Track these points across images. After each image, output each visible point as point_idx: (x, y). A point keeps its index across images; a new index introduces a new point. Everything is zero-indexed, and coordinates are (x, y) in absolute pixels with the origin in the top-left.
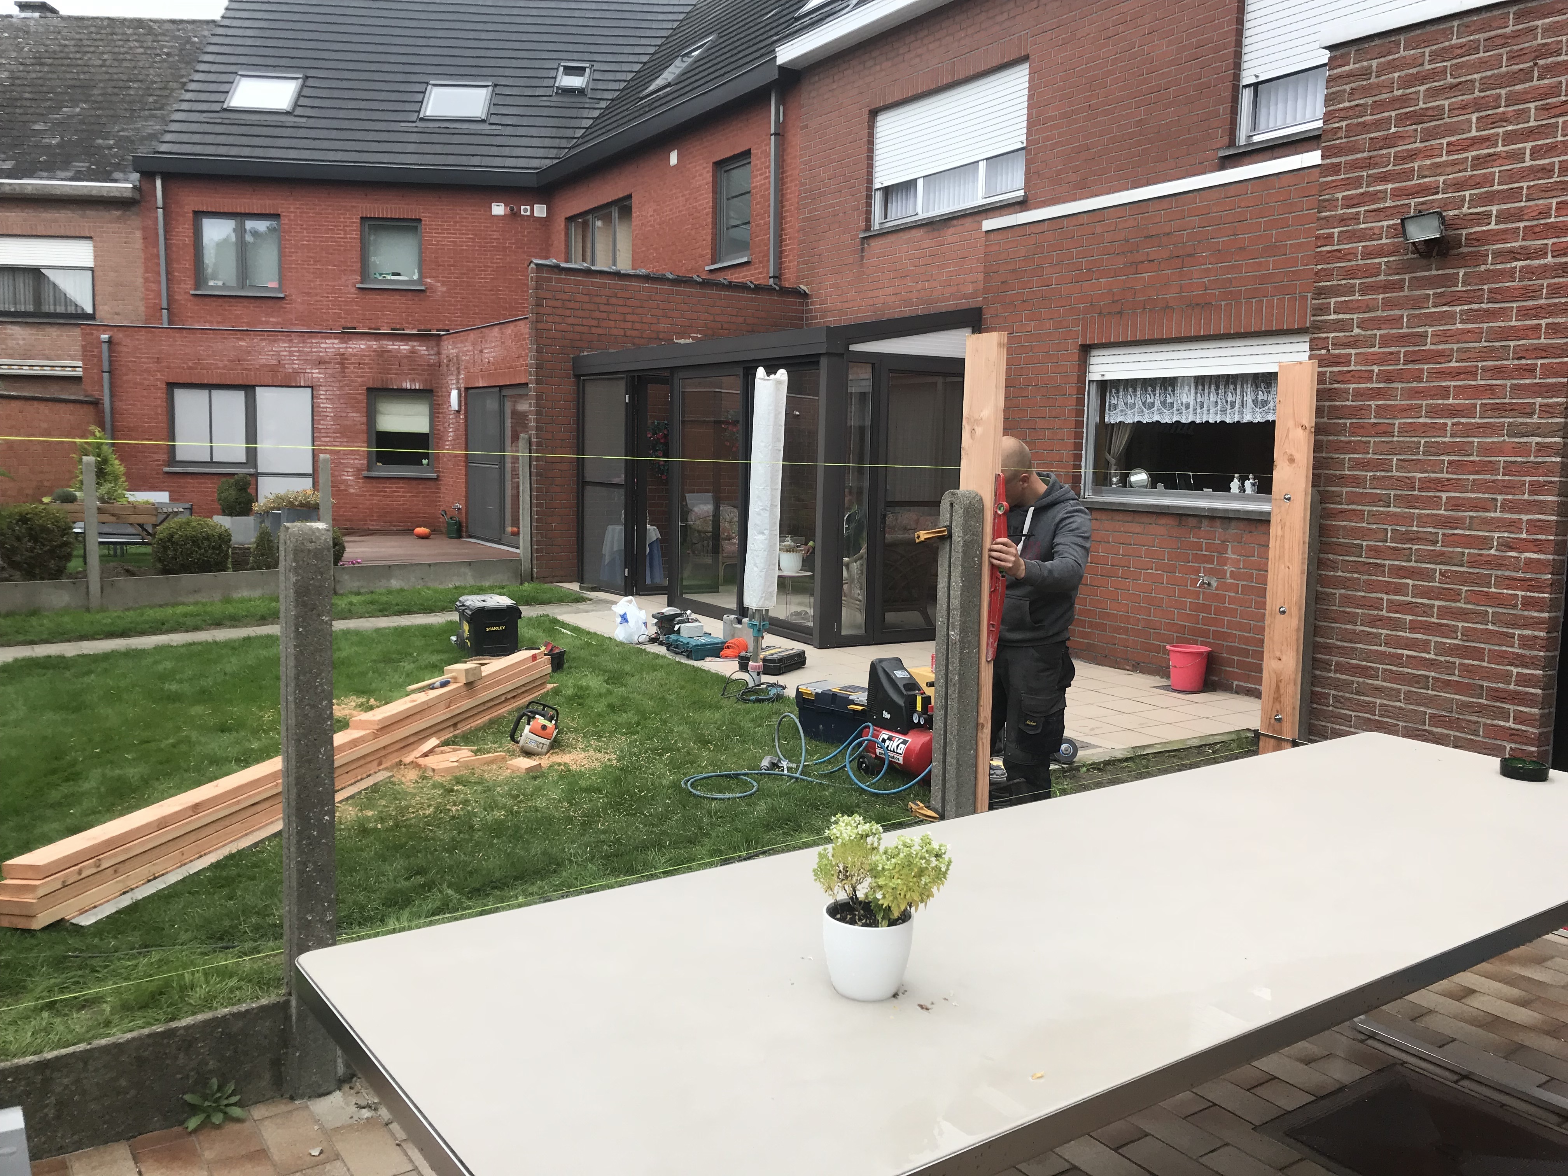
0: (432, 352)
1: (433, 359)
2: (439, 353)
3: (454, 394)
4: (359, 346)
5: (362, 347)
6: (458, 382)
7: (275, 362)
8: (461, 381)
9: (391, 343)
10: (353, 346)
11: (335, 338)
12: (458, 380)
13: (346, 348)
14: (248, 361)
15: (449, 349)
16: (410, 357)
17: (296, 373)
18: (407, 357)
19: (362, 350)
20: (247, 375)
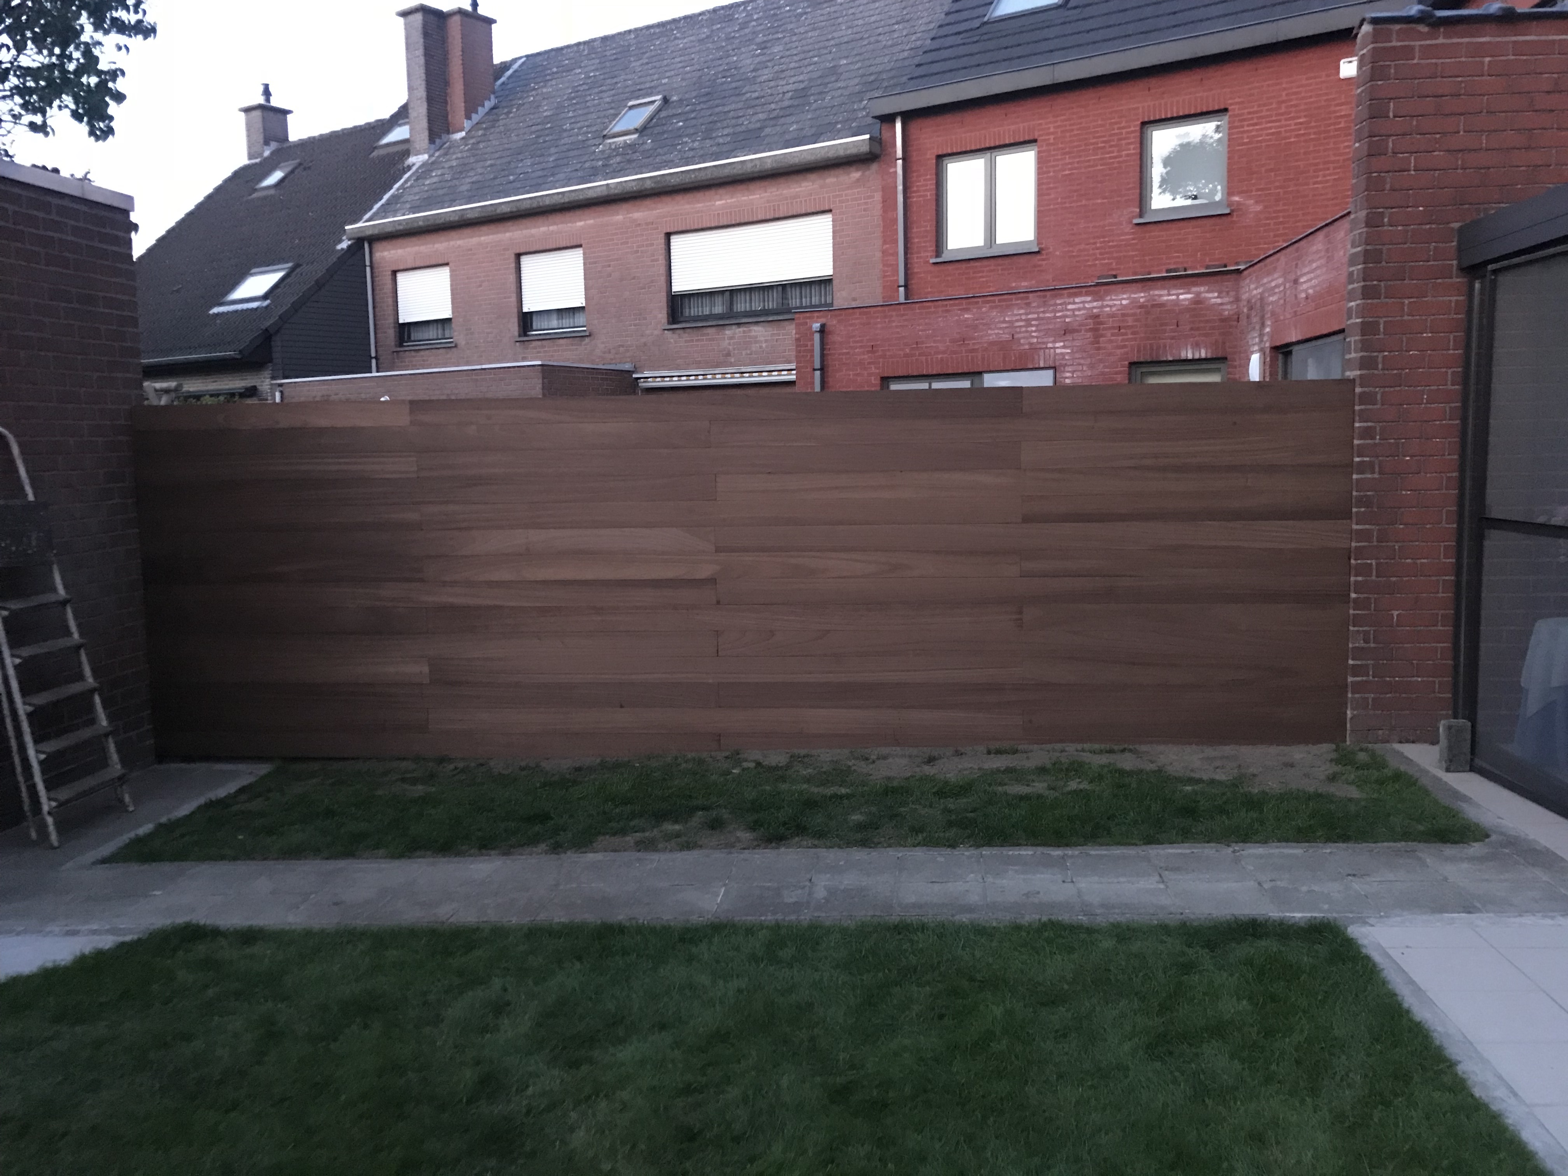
0: (1226, 300)
1: (1228, 310)
2: (1237, 300)
3: (1255, 360)
4: (1120, 300)
5: (1124, 302)
6: (1261, 341)
7: (1007, 337)
8: (1265, 338)
9: (1165, 292)
10: (1111, 303)
11: (1087, 294)
12: (1261, 335)
13: (1102, 307)
14: (974, 339)
15: (1251, 289)
16: (1195, 309)
17: (1034, 349)
18: (1188, 310)
19: (1125, 306)
20: (972, 358)
